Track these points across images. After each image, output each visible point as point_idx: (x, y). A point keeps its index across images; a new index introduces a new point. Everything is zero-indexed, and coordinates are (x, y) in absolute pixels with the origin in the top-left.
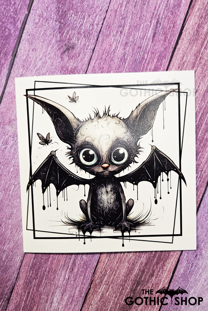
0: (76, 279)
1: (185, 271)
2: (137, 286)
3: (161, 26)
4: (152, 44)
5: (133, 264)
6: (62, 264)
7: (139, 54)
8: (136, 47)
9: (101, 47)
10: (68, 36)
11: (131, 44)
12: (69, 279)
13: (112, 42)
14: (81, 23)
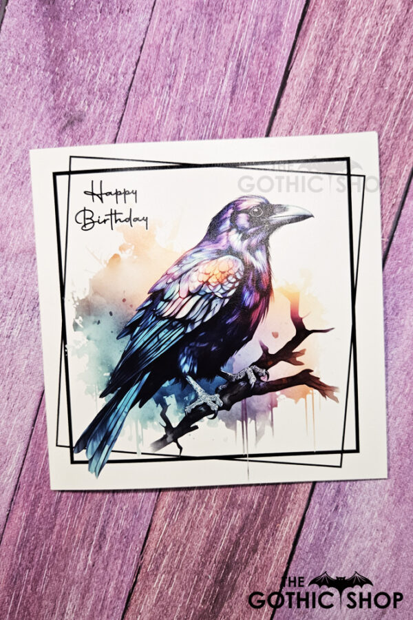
0: (107, 565)
1: (317, 539)
2: (226, 574)
3: (246, 73)
4: (231, 108)
5: (217, 530)
6: (79, 538)
7: (208, 126)
8: (200, 114)
9: (134, 116)
10: (70, 98)
11: (190, 110)
12: (93, 566)
13: (154, 107)
14: (92, 72)
